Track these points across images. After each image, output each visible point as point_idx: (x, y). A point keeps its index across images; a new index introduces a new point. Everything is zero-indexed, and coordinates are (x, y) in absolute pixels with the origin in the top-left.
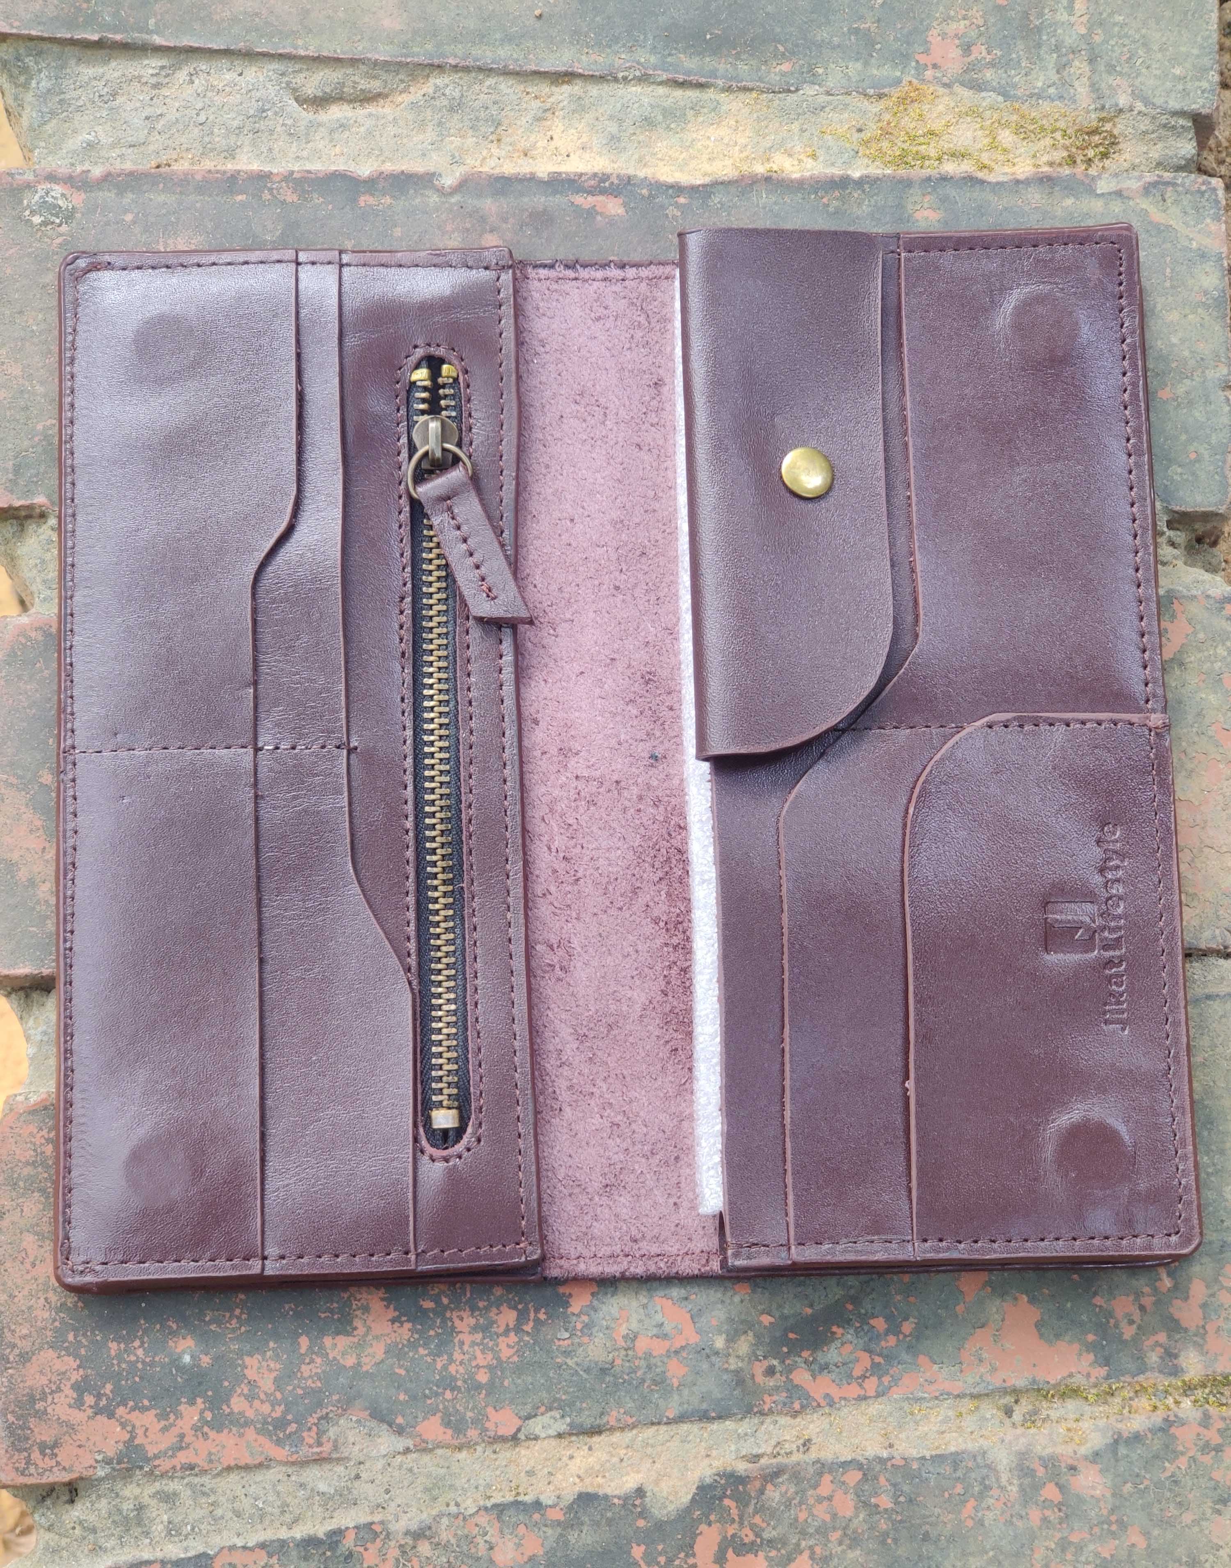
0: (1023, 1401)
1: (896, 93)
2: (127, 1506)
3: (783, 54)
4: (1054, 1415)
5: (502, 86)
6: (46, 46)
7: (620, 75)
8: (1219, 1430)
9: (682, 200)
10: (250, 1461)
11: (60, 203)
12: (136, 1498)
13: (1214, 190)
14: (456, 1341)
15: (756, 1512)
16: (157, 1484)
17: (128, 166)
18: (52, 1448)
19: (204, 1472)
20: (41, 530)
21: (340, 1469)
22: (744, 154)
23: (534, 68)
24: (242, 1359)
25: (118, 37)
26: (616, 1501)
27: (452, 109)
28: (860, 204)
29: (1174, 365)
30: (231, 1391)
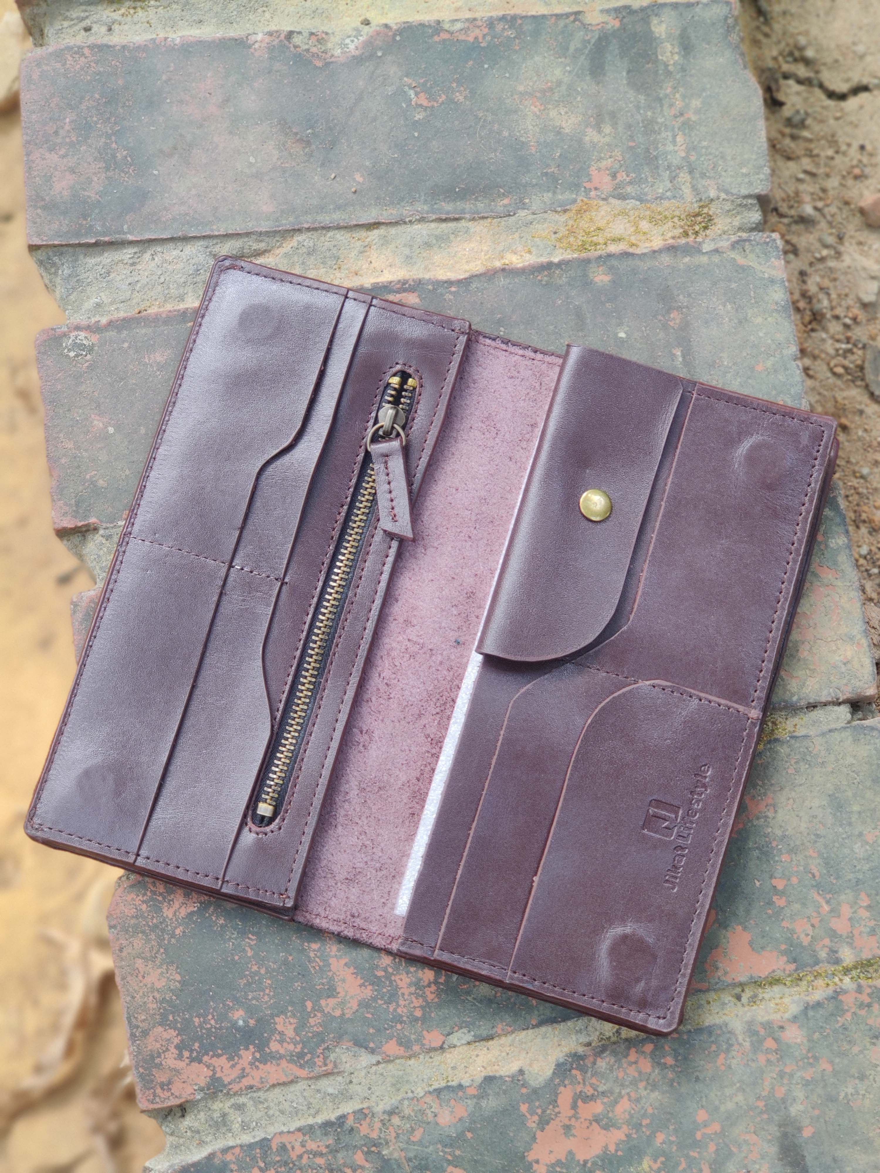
0: (747, 990)
1: (574, 208)
2: (216, 1115)
3: (503, 194)
4: (766, 996)
5: (338, 236)
6: (64, 249)
7: (407, 220)
8: (868, 994)
9: (453, 289)
10: (285, 1079)
11: (84, 342)
12: (221, 1109)
13: (775, 240)
14: (400, 993)
15: (592, 1076)
16: (232, 1100)
17: (122, 314)
18: (168, 1085)
19: (259, 1089)
20: (95, 538)
21: (339, 1079)
22: (487, 257)
23: (355, 223)
24: (273, 1019)
25: (106, 239)
26: (507, 1079)
27: (309, 254)
28: (560, 278)
29: (763, 349)
30: (269, 1040)
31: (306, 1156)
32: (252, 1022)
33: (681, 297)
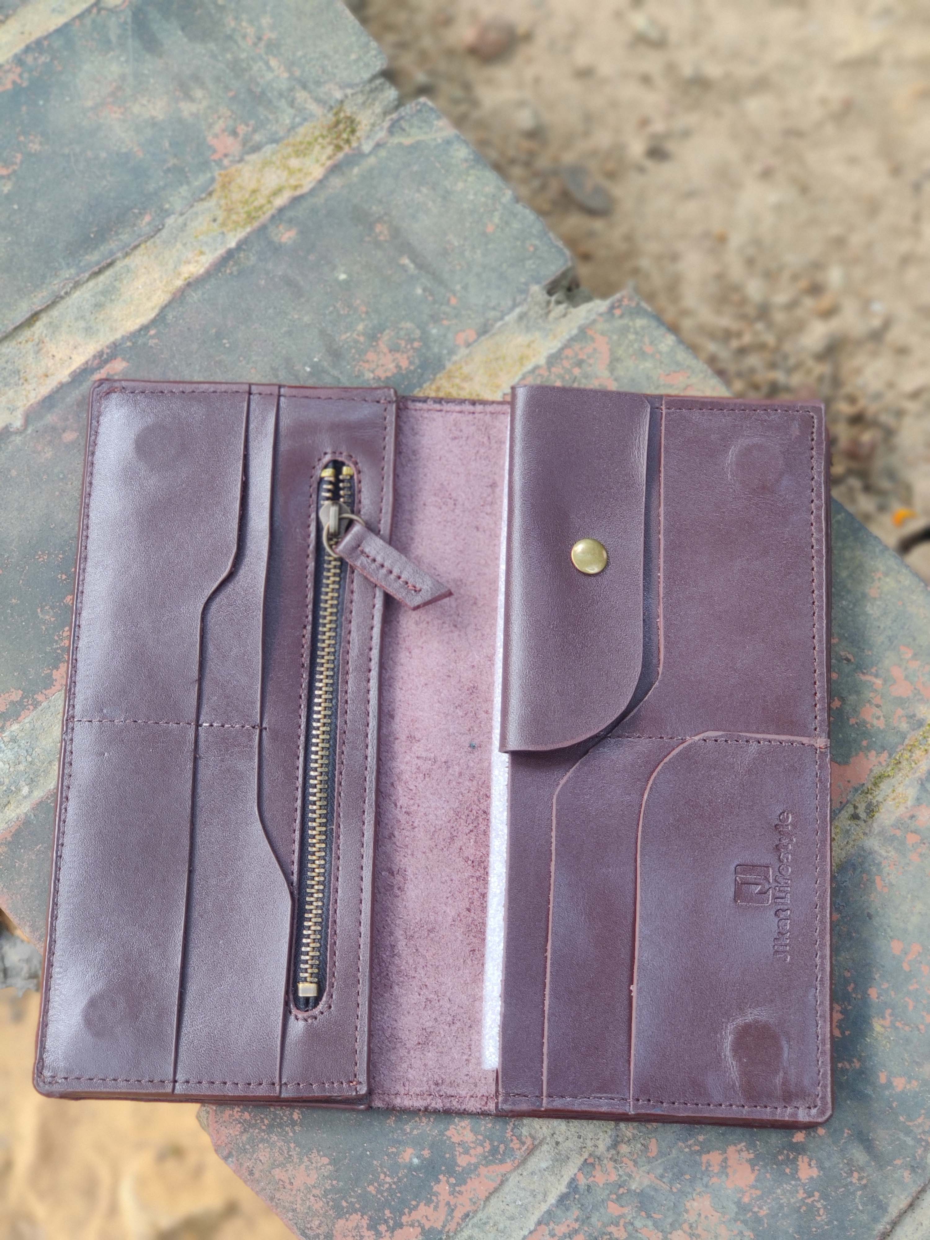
0: (859, 805)
1: (216, 186)
3: (140, 213)
5: (4, 350)
7: (62, 293)
9: (152, 332)
10: (495, 1185)
13: (425, 103)
19: (476, 1212)
21: (545, 1148)
22: (164, 282)
23: (13, 327)
24: (444, 1135)
28: (248, 258)
29: (482, 210)
30: (453, 1157)
32: (426, 1153)
33: (374, 208)
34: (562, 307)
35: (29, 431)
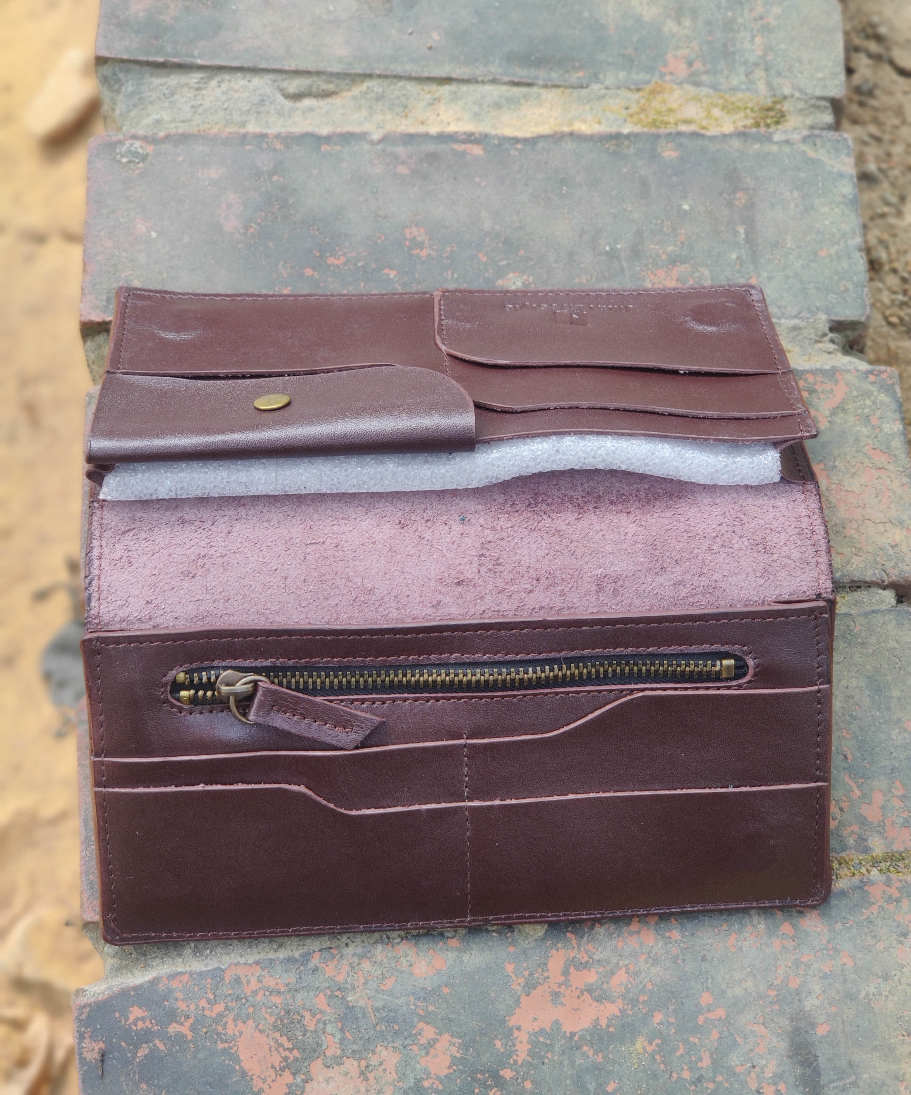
1: (648, 88)
3: (578, 68)
5: (408, 86)
6: (132, 66)
7: (480, 79)
8: (897, 888)
9: (518, 146)
11: (139, 151)
13: (846, 140)
15: (588, 941)
17: (180, 131)
22: (556, 122)
23: (427, 75)
25: (176, 60)
26: (494, 934)
27: (377, 99)
28: (628, 148)
29: (827, 237)
31: (261, 993)
33: (748, 180)
34: (832, 347)
35: (380, 147)
